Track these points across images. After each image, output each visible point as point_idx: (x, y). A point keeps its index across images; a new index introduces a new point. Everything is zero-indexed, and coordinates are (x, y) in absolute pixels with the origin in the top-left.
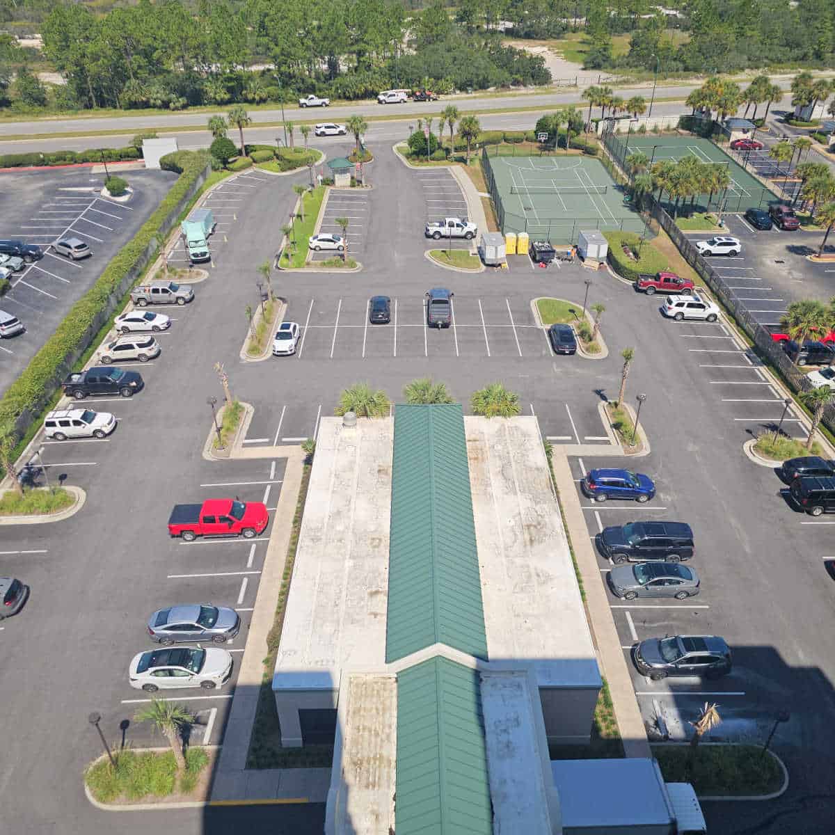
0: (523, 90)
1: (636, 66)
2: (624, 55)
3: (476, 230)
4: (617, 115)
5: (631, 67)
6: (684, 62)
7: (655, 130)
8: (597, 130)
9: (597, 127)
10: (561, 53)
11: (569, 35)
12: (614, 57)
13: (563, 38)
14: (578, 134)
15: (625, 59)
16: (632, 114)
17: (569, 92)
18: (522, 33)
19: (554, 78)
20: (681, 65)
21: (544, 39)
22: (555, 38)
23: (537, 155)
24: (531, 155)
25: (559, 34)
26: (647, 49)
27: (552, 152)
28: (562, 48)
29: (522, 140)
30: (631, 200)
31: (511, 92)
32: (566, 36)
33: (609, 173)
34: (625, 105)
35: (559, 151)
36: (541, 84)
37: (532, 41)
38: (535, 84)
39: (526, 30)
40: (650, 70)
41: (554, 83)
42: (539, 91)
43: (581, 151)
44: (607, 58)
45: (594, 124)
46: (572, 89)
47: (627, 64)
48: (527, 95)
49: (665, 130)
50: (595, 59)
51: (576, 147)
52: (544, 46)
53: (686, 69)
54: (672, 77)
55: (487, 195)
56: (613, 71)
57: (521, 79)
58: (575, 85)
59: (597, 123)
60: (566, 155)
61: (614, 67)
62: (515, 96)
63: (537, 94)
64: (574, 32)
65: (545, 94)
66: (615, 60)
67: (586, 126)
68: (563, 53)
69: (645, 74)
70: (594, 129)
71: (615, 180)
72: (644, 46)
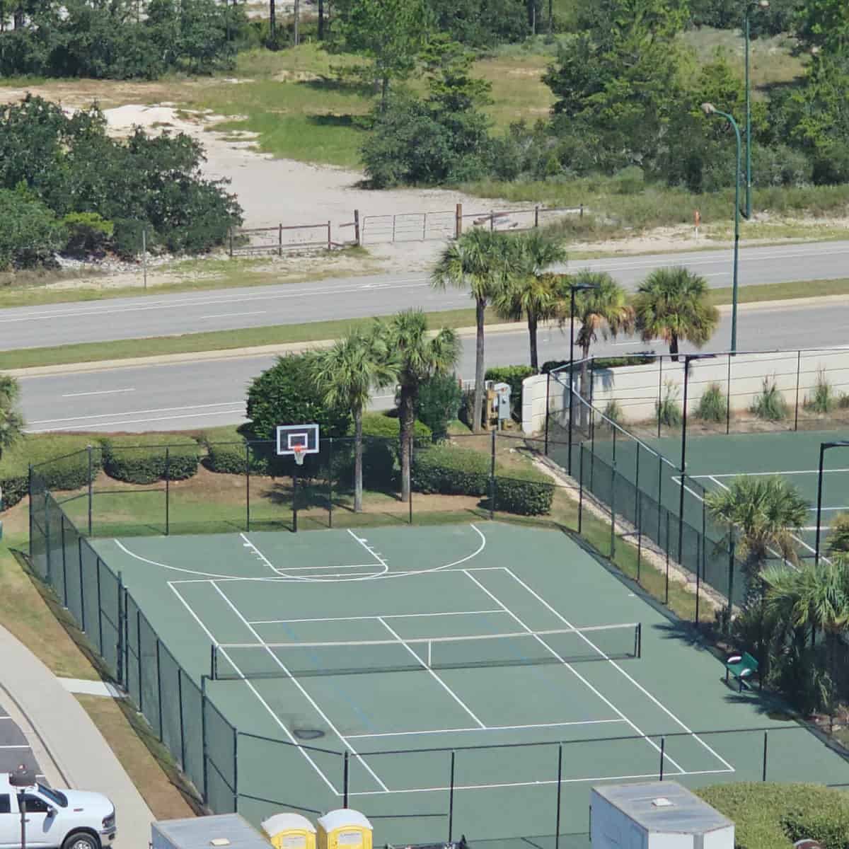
0: (117, 274)
1: (607, 168)
2: (540, 126)
3: (109, 821)
4: (600, 349)
5: (581, 172)
6: (808, 146)
7: (768, 408)
8: (517, 416)
9: (517, 401)
10: (240, 126)
11: (252, 57)
12: (497, 131)
13: (231, 70)
14: (440, 433)
15: (551, 141)
16: (659, 345)
17: (329, 274)
18: (41, 55)
19: (251, 219)
20: (798, 160)
21: (149, 77)
22: (193, 71)
23: (275, 525)
24: (249, 526)
25: (208, 54)
26: (635, 97)
27: (338, 511)
28: (243, 110)
29: (191, 470)
30: (758, 675)
31: (68, 285)
32: (241, 58)
33: (625, 579)
34: (621, 309)
35: (373, 503)
36: (197, 246)
37: (88, 82)
38: (172, 249)
39: (58, 39)
40: (672, 181)
41: (256, 241)
42: (193, 276)
43: (471, 502)
44: (467, 140)
45: (504, 390)
46: (344, 262)
47: (565, 161)
48: (143, 291)
49: (809, 406)
50: (415, 143)
51: (447, 483)
52: (152, 101)
53: (823, 174)
54: (769, 204)
55: (101, 689)
56: (508, 187)
57: (108, 228)
58: (355, 248)
59: (516, 382)
60: (410, 520)
61: (507, 173)
62: (88, 296)
63: (188, 286)
64: (274, 47)
65: (226, 284)
66: (502, 149)
67: (469, 398)
68: (252, 126)
69: (652, 196)
70: (505, 412)
71: (661, 605)
72: (620, 85)
